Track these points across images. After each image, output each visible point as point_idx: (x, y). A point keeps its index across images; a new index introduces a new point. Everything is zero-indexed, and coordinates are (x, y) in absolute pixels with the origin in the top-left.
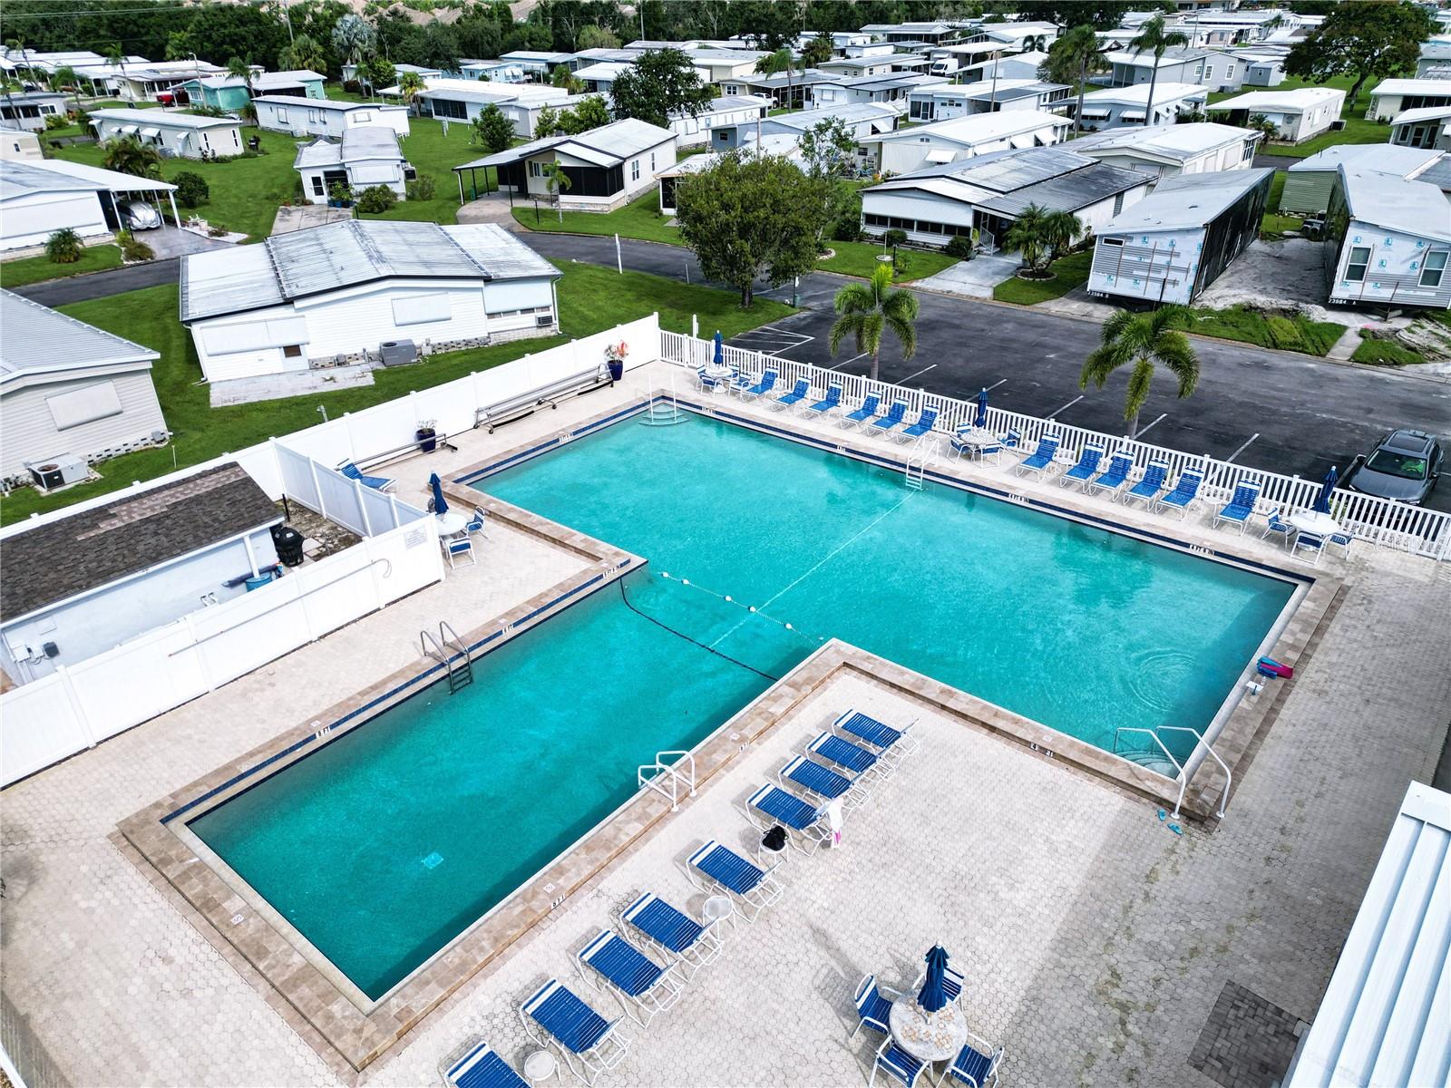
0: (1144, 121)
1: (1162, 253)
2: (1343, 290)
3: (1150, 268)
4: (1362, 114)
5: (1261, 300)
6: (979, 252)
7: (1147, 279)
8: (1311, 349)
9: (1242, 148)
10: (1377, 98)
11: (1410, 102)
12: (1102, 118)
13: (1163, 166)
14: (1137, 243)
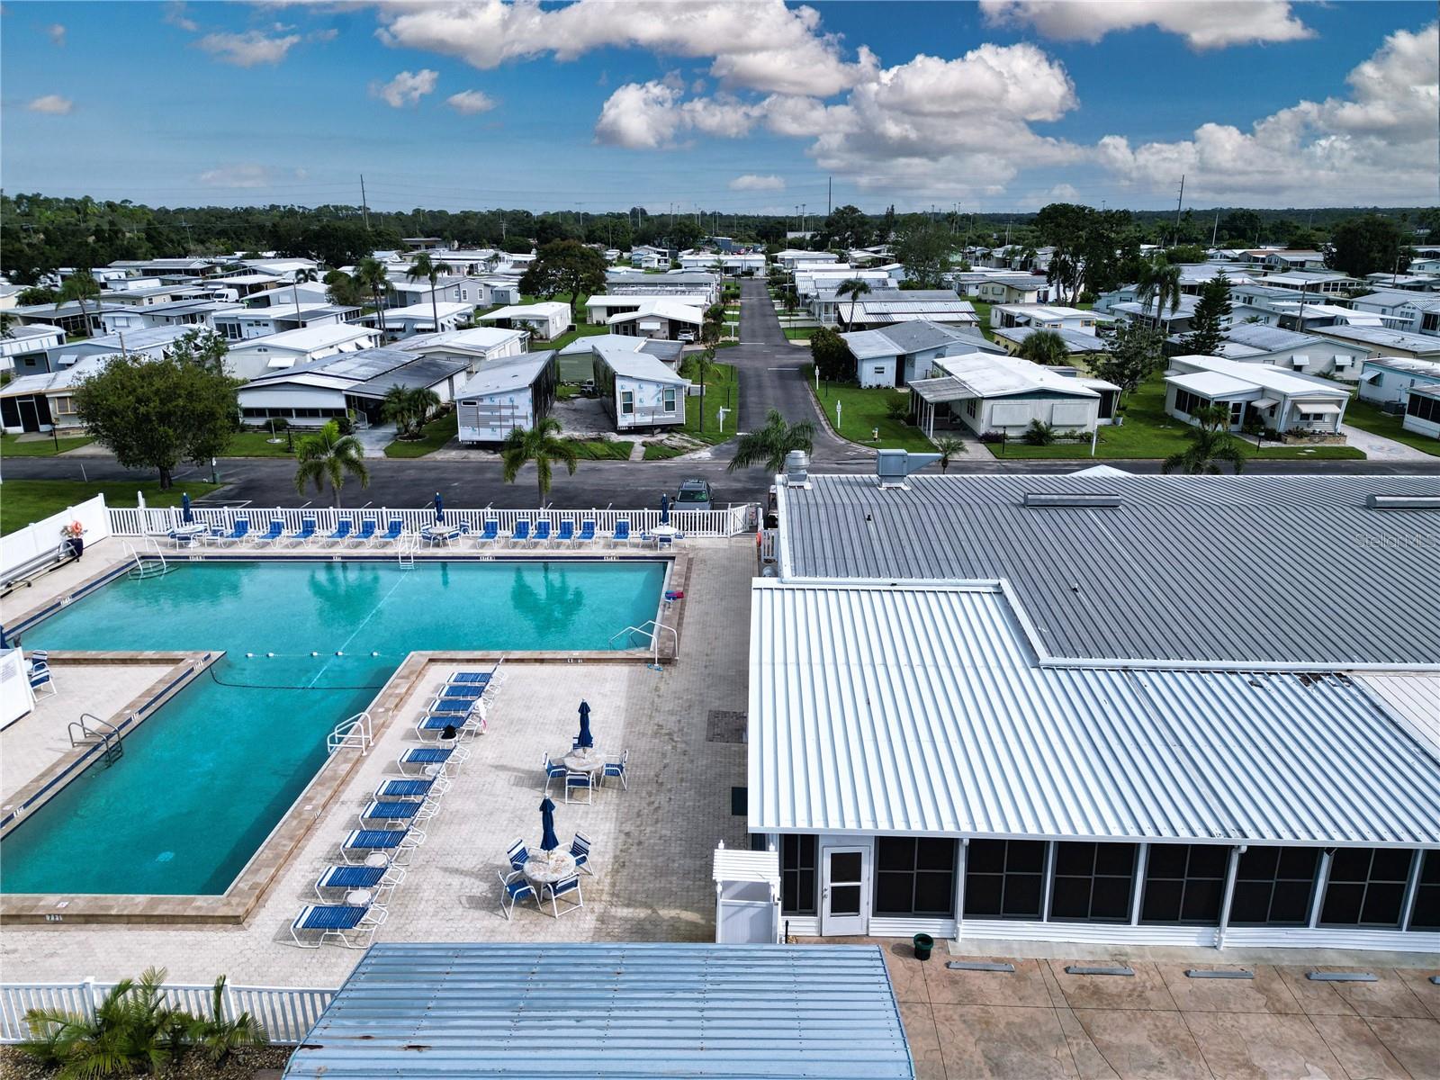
0: (435, 330)
1: (506, 407)
2: (624, 421)
3: (501, 418)
4: (584, 321)
5: (576, 435)
6: (357, 428)
7: (501, 427)
8: (619, 457)
9: (519, 344)
10: (591, 308)
11: (611, 310)
12: (398, 330)
13: (471, 358)
14: (487, 402)
